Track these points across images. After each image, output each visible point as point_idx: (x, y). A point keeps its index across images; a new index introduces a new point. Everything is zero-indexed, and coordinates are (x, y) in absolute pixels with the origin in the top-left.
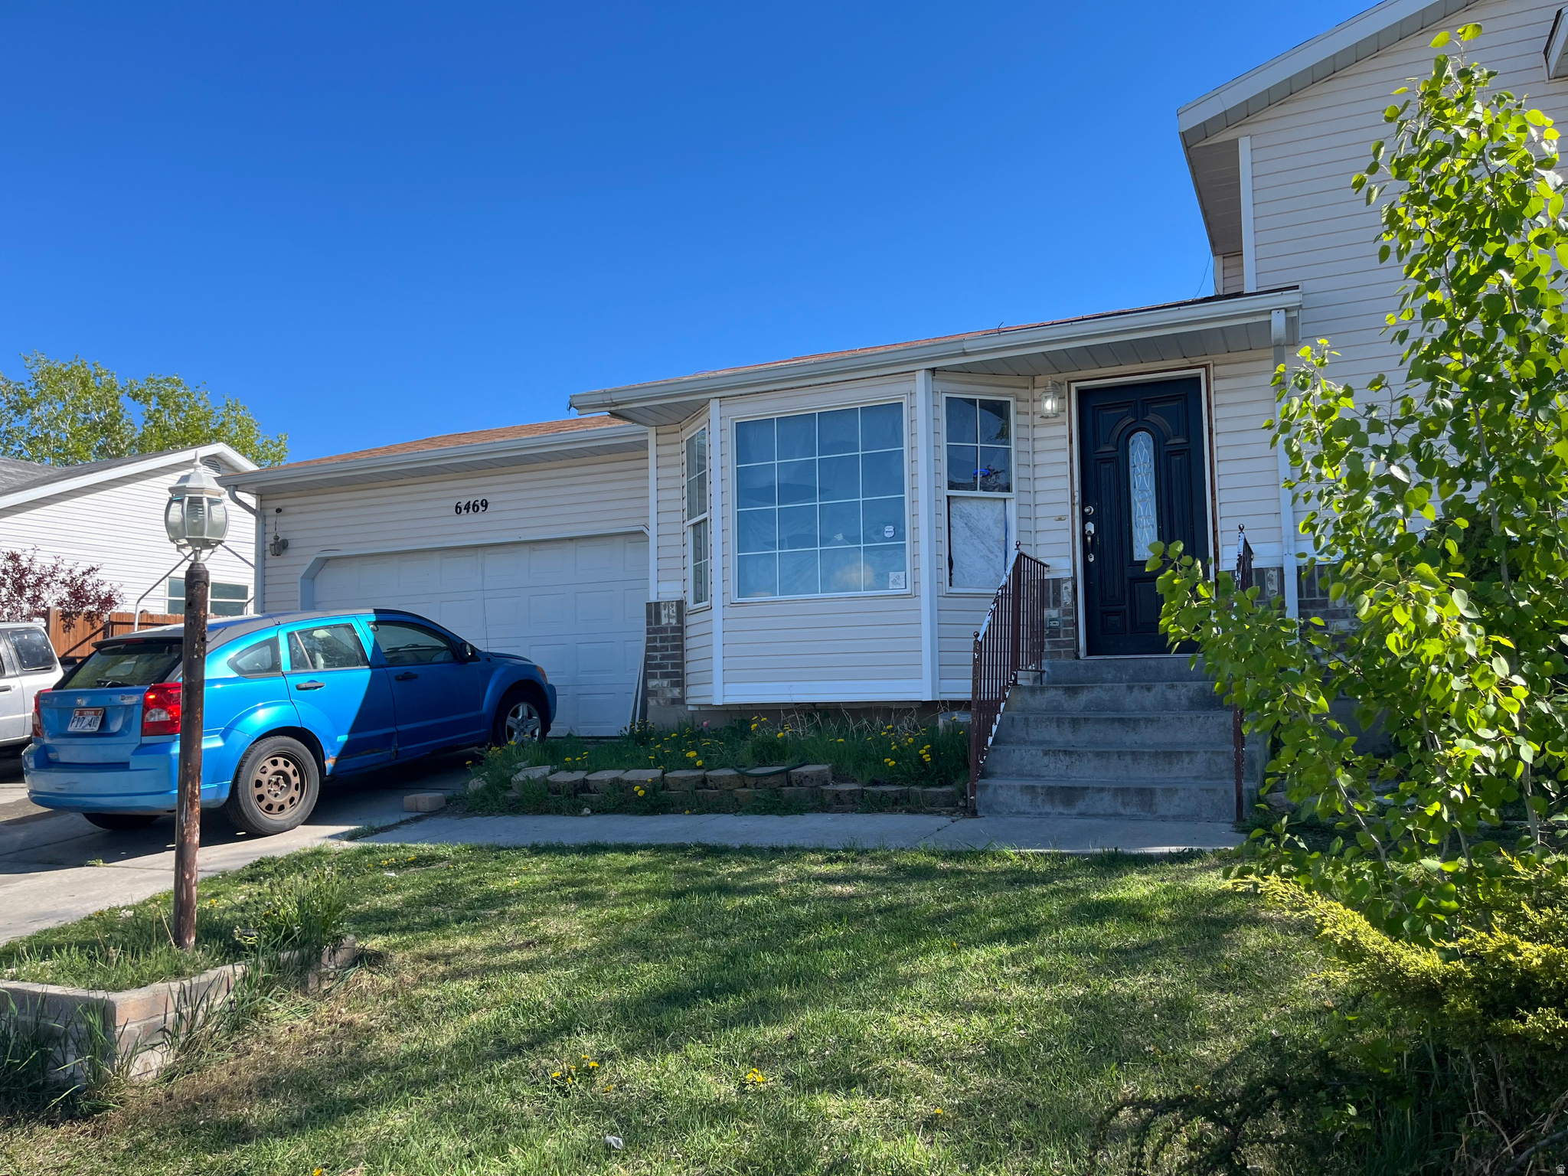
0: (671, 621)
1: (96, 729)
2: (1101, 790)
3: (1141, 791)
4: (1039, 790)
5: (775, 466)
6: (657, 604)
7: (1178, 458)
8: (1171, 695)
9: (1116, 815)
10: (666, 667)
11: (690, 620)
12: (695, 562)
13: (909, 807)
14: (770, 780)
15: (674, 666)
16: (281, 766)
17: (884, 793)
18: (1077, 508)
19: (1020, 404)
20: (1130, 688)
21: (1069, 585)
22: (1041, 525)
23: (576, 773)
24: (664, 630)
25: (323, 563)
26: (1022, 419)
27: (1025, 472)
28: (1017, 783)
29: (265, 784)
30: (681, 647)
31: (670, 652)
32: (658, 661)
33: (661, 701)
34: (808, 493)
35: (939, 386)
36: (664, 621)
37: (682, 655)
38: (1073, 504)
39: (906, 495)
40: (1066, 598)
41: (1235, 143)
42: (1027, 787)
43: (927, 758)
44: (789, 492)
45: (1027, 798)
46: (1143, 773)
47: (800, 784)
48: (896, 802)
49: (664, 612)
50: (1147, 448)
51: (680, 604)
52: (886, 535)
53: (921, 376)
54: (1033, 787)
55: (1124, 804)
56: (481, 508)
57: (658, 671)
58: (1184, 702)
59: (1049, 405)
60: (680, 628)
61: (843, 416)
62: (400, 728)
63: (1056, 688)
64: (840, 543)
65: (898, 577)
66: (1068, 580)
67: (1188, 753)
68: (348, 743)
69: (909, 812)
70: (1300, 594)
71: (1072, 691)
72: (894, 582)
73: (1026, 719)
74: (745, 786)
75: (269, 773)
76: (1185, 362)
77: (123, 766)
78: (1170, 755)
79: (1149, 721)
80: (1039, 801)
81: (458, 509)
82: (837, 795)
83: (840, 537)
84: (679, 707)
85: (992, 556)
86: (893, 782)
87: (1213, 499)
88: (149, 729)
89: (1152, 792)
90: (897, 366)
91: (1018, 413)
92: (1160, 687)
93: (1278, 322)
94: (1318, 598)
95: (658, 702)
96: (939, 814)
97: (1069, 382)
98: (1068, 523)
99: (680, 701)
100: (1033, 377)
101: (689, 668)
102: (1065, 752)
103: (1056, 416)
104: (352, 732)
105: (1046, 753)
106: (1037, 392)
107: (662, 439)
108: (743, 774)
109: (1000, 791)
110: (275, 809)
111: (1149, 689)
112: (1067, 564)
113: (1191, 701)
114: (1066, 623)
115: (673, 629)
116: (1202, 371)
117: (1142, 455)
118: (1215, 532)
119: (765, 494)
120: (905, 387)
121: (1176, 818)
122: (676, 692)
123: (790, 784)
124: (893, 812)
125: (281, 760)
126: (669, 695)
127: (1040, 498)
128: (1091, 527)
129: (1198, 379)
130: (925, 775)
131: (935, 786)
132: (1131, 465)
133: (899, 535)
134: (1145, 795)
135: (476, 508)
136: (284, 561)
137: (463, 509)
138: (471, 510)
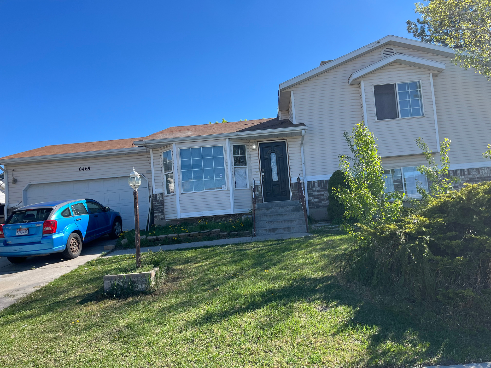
0: (160, 198)
1: (27, 234)
2: (280, 228)
3: (288, 228)
4: (268, 230)
5: (191, 160)
6: (156, 195)
7: (281, 159)
8: (287, 209)
9: (283, 233)
10: (159, 210)
11: (165, 198)
12: (167, 183)
13: (240, 236)
14: (206, 233)
15: (161, 210)
16: (74, 241)
17: (234, 234)
18: (261, 169)
19: (247, 146)
20: (279, 208)
21: (260, 187)
22: (253, 173)
23: (153, 236)
24: (158, 201)
25: (30, 186)
26: (248, 150)
27: (249, 162)
28: (263, 229)
29: (72, 245)
30: (163, 205)
31: (160, 206)
32: (157, 209)
33: (158, 219)
34: (200, 166)
35: (231, 142)
36: (158, 199)
37: (164, 207)
38: (260, 169)
39: (225, 167)
40: (260, 190)
41: (290, 92)
42: (265, 229)
43: (242, 225)
44: (195, 166)
45: (265, 231)
46: (287, 225)
47: (214, 233)
48: (237, 235)
49: (158, 196)
50: (274, 156)
51: (162, 194)
52: (220, 176)
53: (227, 140)
54: (266, 229)
55: (285, 231)
56: (88, 169)
57: (157, 212)
58: (290, 210)
59: (254, 147)
60: (163, 200)
61: (208, 148)
62: (96, 229)
63: (264, 209)
64: (209, 178)
65: (224, 186)
66: (260, 186)
67: (295, 220)
68: (86, 234)
69: (240, 237)
70: (307, 188)
71: (267, 209)
72: (223, 187)
73: (260, 216)
74: (200, 235)
75: (72, 242)
76: (282, 138)
77: (39, 243)
78: (291, 221)
79: (285, 214)
80: (268, 232)
81: (80, 169)
82: (223, 235)
83: (209, 177)
84: (164, 220)
85: (243, 181)
86: (235, 231)
87: (289, 168)
88: (45, 232)
89: (290, 228)
90: (222, 137)
91: (247, 148)
92: (285, 208)
93: (303, 132)
94: (311, 188)
95: (157, 219)
96: (247, 237)
97: (258, 142)
98: (259, 173)
99: (163, 219)
100: (250, 140)
101: (166, 210)
102: (270, 222)
103: (256, 149)
104: (87, 231)
105: (266, 222)
106: (251, 144)
107: (154, 152)
108: (199, 232)
109: (259, 231)
110: (74, 251)
111: (283, 208)
112: (259, 182)
113: (292, 210)
114: (260, 195)
115: (161, 201)
116: (286, 140)
117: (273, 158)
118: (290, 175)
119: (189, 167)
120: (224, 142)
121: (295, 233)
122: (163, 216)
123: (211, 234)
124: (236, 237)
125: (74, 239)
126: (161, 217)
127: (252, 168)
128: (263, 174)
129: (285, 142)
130: (242, 229)
131: (245, 231)
132: (271, 160)
133: (224, 176)
134: (289, 229)
135: (86, 169)
136: (14, 186)
137: (82, 169)
138: (85, 170)
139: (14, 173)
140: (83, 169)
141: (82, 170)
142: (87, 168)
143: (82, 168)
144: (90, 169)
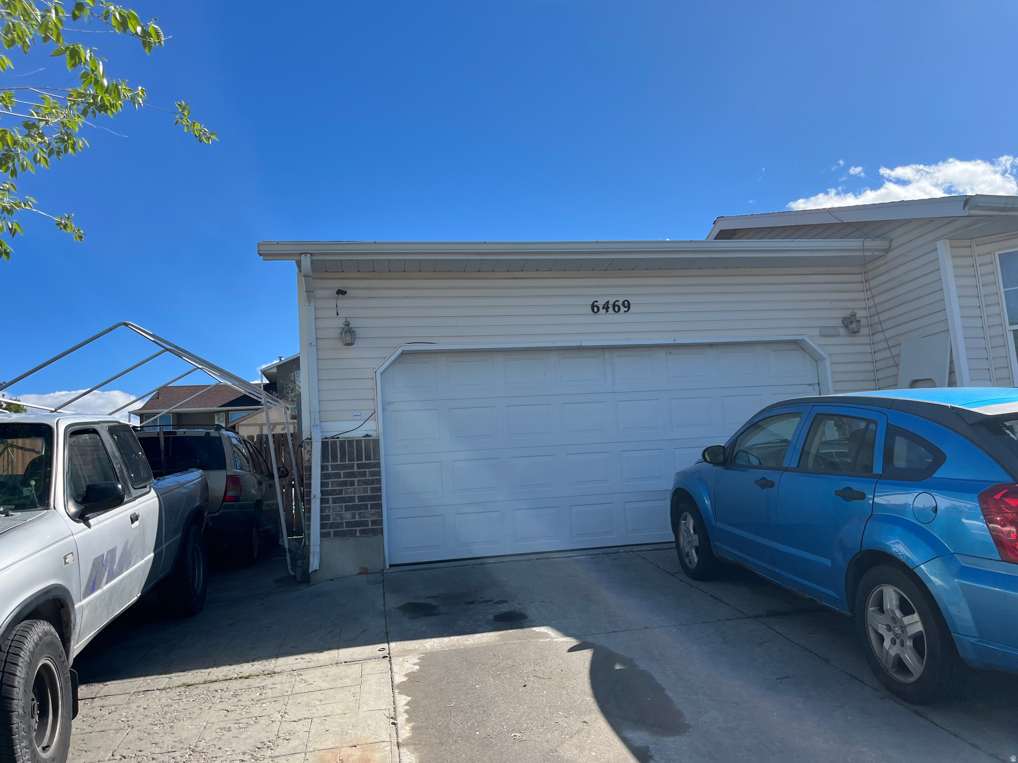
25: (407, 356)
56: (623, 309)
81: (594, 308)
107: (955, 251)
135: (616, 309)
136: (349, 352)
137: (601, 307)
138: (611, 310)
139: (343, 302)
140: (606, 307)
141: (602, 311)
142: (620, 303)
143: (601, 302)
144: (629, 307)
